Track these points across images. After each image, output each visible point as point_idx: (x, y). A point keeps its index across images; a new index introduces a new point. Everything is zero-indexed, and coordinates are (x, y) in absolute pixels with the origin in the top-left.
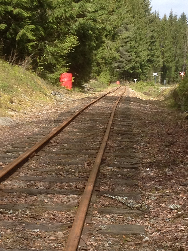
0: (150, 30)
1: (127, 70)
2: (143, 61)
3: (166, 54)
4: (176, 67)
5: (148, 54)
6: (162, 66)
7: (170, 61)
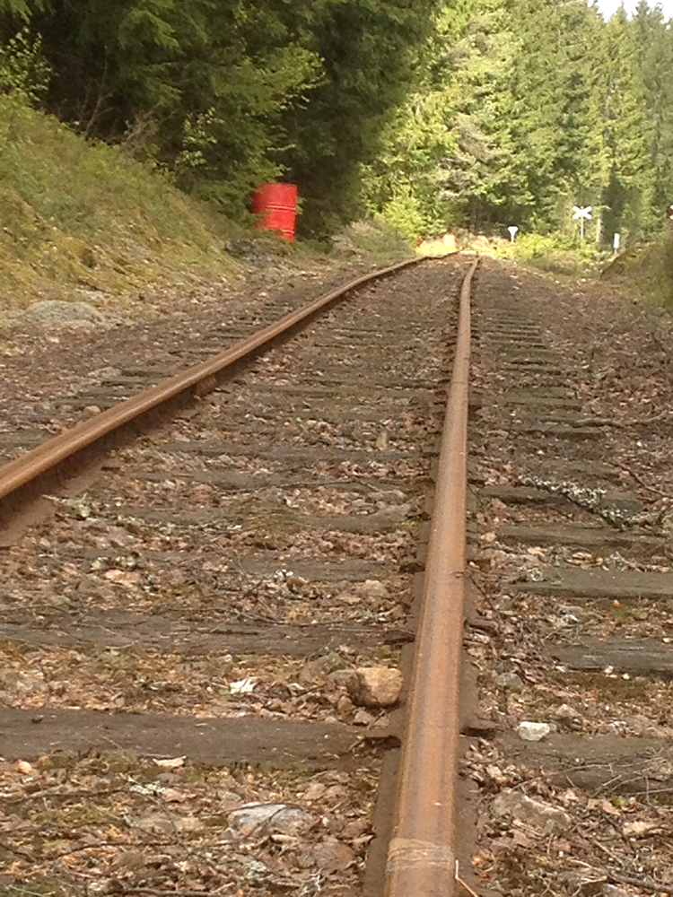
0: (568, 53)
1: (482, 194)
2: (540, 165)
3: (621, 140)
4: (657, 191)
5: (559, 139)
6: (607, 184)
7: (635, 168)
